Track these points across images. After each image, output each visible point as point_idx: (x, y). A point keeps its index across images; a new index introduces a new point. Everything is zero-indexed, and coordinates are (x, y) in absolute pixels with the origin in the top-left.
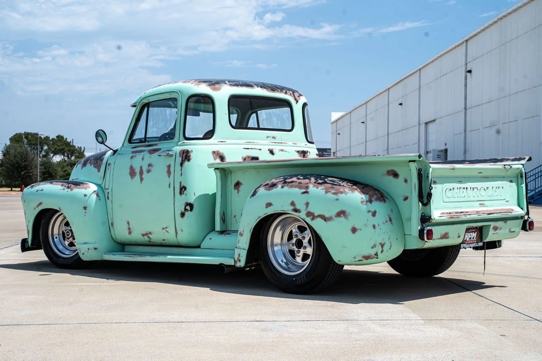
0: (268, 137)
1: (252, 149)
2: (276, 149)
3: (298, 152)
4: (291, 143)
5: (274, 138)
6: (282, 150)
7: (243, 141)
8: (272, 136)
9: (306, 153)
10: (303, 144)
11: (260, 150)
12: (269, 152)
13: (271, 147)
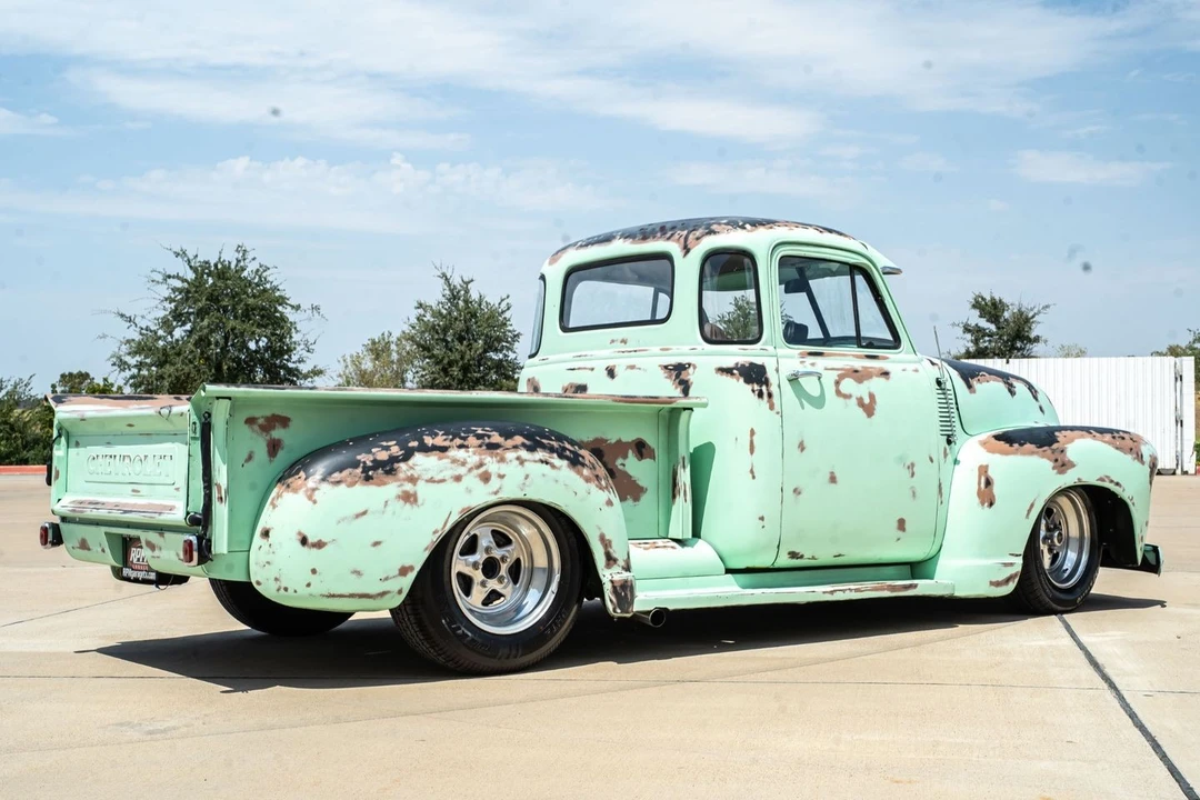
0: (613, 341)
1: (579, 369)
2: (620, 365)
3: (666, 367)
4: (656, 350)
5: (624, 341)
6: (632, 367)
7: (569, 356)
8: (620, 339)
9: (685, 369)
10: (686, 349)
11: (592, 369)
12: (606, 372)
13: (610, 363)
